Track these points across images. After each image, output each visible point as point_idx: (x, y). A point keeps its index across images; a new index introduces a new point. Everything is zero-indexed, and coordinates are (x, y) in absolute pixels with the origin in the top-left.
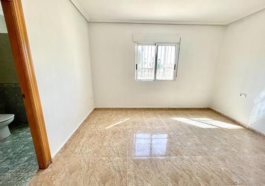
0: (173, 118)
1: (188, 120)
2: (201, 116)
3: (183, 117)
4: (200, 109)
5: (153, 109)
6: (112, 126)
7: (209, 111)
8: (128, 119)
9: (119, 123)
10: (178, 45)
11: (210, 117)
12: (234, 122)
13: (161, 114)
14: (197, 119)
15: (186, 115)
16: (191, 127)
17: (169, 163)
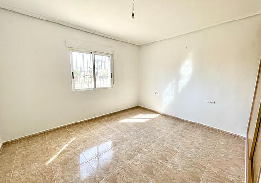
0: (118, 122)
1: (130, 119)
2: (136, 114)
3: (125, 118)
4: (133, 109)
5: (96, 119)
6: (55, 156)
7: (138, 108)
8: (74, 139)
9: (64, 148)
10: (112, 56)
11: (142, 113)
12: (154, 112)
13: (107, 121)
14: (135, 117)
15: (126, 116)
16: (135, 125)
17: (139, 162)
